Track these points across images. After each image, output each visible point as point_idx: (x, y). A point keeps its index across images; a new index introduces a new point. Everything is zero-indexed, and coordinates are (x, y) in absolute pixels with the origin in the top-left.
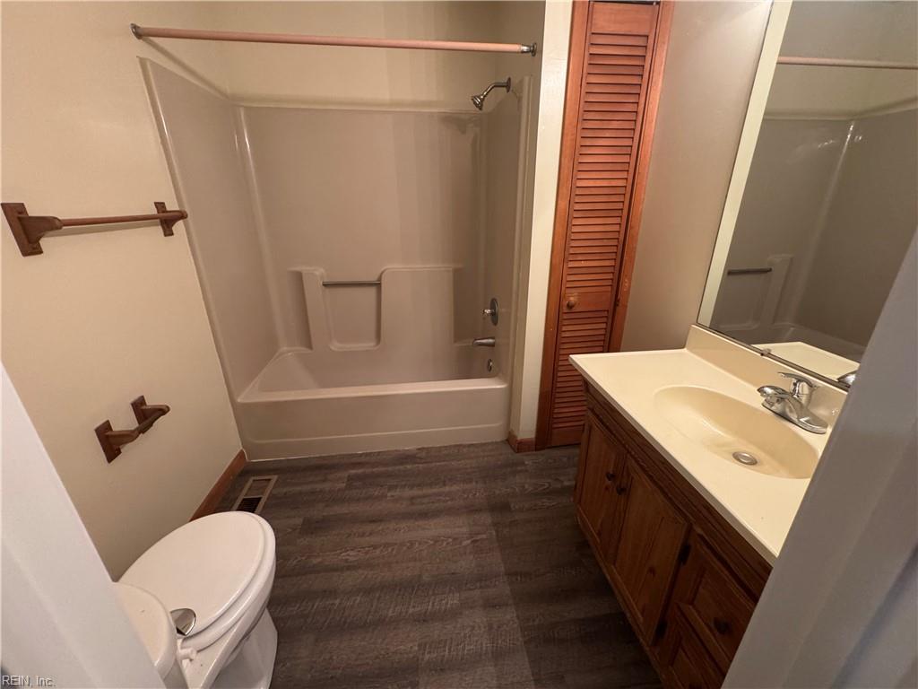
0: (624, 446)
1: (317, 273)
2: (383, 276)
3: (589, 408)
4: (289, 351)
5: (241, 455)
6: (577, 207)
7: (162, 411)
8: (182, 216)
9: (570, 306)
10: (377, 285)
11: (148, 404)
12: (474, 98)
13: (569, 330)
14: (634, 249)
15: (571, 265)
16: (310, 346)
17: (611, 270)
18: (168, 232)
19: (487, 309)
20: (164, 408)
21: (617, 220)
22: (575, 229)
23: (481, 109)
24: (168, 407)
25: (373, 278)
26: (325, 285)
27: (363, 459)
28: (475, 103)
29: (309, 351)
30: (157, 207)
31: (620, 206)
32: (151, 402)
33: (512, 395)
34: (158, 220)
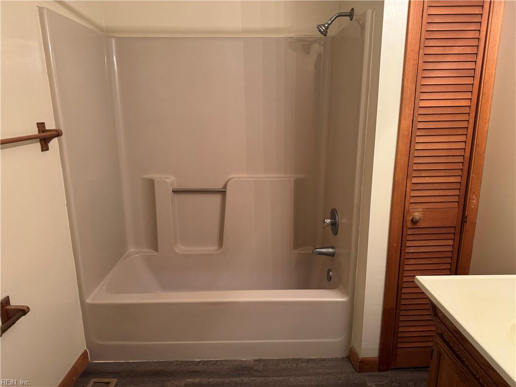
0: (478, 380)
1: (168, 181)
2: (228, 184)
3: (438, 333)
4: (136, 252)
5: (85, 354)
6: (420, 126)
7: (23, 311)
8: (58, 134)
9: (414, 222)
10: (223, 192)
11: (11, 304)
12: (318, 27)
13: (414, 246)
14: (481, 167)
15: (415, 180)
16: (155, 247)
17: (458, 186)
18: (45, 148)
19: (328, 218)
20: (25, 309)
21: (463, 138)
22: (419, 147)
23: (325, 35)
24: (28, 308)
25: (219, 186)
26: (175, 192)
27: (199, 368)
28: (320, 31)
29: (156, 253)
30: (38, 127)
31: (465, 124)
32: (15, 302)
33: (353, 309)
34: (38, 139)
